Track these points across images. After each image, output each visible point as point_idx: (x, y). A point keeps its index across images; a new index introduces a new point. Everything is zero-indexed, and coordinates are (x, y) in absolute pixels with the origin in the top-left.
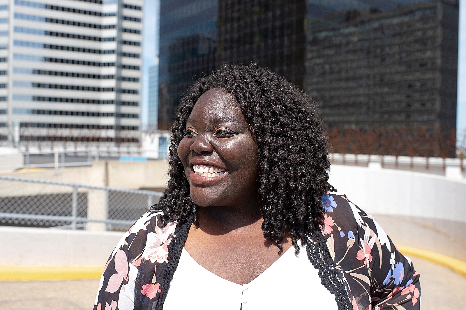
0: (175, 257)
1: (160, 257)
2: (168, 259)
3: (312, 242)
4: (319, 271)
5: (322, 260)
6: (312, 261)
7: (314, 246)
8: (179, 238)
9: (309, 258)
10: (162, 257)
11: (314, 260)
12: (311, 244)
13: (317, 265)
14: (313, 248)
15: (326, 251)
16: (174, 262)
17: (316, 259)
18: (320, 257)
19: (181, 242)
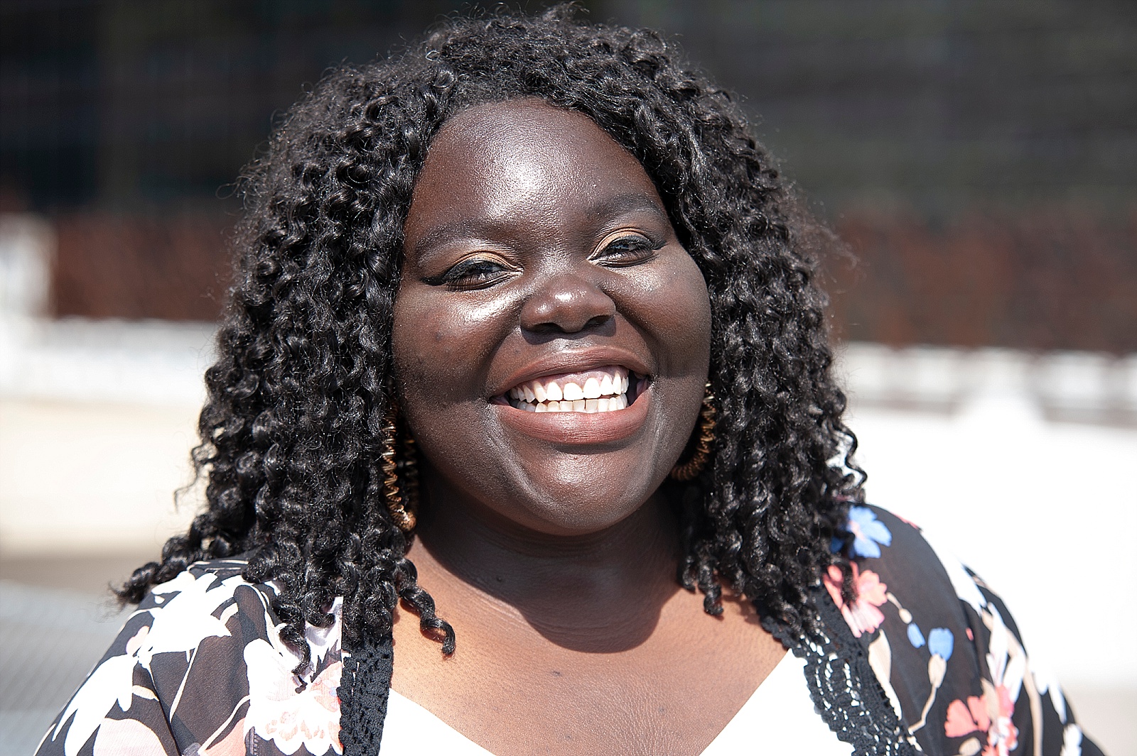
0: (366, 732)
1: (312, 733)
2: (342, 740)
3: (822, 654)
4: (854, 750)
5: (862, 714)
6: (827, 718)
7: (828, 666)
8: (365, 661)
9: (819, 706)
10: (319, 734)
11: (834, 713)
12: (820, 661)
13: (845, 729)
14: (828, 675)
15: (871, 685)
16: (365, 748)
17: (840, 710)
18: (854, 703)
19: (377, 677)
